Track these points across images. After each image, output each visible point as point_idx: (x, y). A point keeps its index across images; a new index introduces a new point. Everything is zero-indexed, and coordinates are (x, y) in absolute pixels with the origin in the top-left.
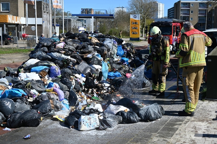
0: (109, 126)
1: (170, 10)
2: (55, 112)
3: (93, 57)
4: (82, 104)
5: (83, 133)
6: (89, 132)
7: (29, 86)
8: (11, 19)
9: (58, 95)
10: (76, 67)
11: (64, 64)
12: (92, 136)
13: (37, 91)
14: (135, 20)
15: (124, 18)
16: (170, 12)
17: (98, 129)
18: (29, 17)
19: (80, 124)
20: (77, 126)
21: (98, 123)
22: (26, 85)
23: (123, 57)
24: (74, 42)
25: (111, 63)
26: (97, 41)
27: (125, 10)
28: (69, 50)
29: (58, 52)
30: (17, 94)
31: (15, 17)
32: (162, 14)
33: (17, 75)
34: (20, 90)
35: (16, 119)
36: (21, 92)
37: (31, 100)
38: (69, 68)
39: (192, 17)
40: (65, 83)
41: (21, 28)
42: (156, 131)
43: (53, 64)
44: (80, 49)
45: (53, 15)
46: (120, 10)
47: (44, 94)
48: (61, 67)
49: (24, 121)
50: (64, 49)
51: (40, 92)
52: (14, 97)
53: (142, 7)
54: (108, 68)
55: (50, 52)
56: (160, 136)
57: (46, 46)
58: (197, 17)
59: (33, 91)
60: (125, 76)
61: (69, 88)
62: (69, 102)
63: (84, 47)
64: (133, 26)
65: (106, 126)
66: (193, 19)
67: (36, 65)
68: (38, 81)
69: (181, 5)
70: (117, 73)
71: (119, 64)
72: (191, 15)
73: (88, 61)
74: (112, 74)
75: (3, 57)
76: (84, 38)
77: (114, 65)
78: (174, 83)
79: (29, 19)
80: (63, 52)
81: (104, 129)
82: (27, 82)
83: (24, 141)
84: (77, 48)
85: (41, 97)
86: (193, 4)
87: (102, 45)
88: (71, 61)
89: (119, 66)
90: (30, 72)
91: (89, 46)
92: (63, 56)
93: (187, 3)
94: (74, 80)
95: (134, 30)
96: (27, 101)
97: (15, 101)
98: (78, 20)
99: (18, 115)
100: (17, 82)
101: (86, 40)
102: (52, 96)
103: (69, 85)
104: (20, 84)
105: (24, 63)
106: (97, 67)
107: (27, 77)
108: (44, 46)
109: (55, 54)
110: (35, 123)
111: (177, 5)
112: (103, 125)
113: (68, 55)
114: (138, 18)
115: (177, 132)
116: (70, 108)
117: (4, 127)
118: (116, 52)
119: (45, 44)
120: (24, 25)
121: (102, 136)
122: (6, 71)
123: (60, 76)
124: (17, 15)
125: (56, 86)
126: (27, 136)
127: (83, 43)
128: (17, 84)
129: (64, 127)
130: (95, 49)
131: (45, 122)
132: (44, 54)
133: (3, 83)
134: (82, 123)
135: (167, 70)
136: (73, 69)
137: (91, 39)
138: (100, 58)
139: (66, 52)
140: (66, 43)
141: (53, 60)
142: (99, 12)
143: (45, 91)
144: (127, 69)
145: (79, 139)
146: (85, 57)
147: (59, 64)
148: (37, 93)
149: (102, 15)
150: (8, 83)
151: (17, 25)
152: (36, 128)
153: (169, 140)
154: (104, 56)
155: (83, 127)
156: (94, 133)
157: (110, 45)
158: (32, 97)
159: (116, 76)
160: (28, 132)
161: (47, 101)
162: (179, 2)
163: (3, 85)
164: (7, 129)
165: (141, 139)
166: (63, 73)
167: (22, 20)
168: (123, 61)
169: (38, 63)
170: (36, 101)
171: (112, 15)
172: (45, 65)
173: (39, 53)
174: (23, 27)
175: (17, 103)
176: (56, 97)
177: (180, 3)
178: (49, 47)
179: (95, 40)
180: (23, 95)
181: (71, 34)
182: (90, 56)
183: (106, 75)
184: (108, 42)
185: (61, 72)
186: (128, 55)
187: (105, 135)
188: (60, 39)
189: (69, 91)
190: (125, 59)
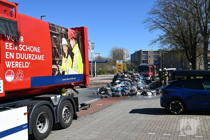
1: (133, 55)
14: (120, 64)
16: (133, 57)
39: (149, 60)
43: (126, 82)
55: (123, 78)
58: (153, 60)
63: (134, 76)
64: (119, 67)
66: (150, 61)
69: (142, 53)
86: (150, 52)
93: (145, 51)
95: (119, 70)
111: (139, 52)
123: (130, 85)
132: (121, 79)
139: (129, 78)
141: (126, 80)
162: (141, 50)
164: (129, 96)
172: (123, 82)
173: (119, 78)
177: (142, 52)
182: (136, 79)
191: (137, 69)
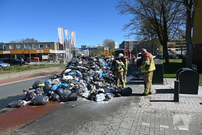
0: (110, 99)
1: (120, 45)
2: (83, 94)
3: (96, 67)
4: (94, 89)
5: (98, 103)
6: (101, 102)
7: (70, 82)
8: (51, 51)
9: (83, 85)
10: (88, 72)
11: (83, 71)
12: (102, 104)
13: (73, 84)
14: (106, 50)
15: (101, 49)
17: (104, 100)
18: (59, 50)
19: (96, 98)
20: (95, 99)
21: (105, 98)
22: (68, 81)
23: (107, 66)
24: (86, 61)
25: (103, 69)
26: (96, 60)
27: (101, 45)
28: (85, 64)
29: (80, 65)
30: (65, 86)
31: (53, 50)
32: (117, 47)
33: (62, 77)
34: (66, 84)
35: (66, 98)
36: (66, 85)
37: (71, 88)
38: (86, 73)
40: (85, 80)
41: (56, 55)
42: (132, 100)
43: (78, 71)
44: (90, 64)
45: (71, 49)
46: (98, 46)
47: (77, 85)
48: (82, 73)
49: (70, 98)
50: (82, 64)
51: (75, 84)
52: (63, 88)
53: (108, 44)
54: (102, 72)
55: (76, 66)
56: (134, 102)
57: (74, 63)
58: (132, 48)
59: (72, 84)
60: (109, 75)
61: (87, 82)
62: (88, 88)
63: (91, 63)
64: (106, 52)
65: (108, 99)
67: (70, 72)
68: (73, 79)
70: (106, 74)
71: (106, 70)
72: (130, 47)
73: (93, 69)
74: (104, 74)
75: (50, 68)
76: (90, 59)
77: (104, 70)
78: (131, 77)
79: (59, 51)
80: (82, 65)
81: (107, 100)
82: (68, 80)
83: (72, 108)
84: (88, 63)
85: (76, 87)
86: (130, 42)
87: (99, 62)
88: (86, 69)
89: (106, 71)
90: (68, 75)
91: (93, 62)
92: (82, 67)
93: (127, 42)
94: (88, 78)
95: (106, 54)
96: (69, 89)
97: (64, 89)
98: (80, 51)
99: (67, 96)
100: (64, 80)
101: (91, 60)
102: (81, 86)
103: (87, 80)
104: (65, 81)
105: (64, 71)
106: (98, 71)
107: (67, 78)
108: (73, 63)
109: (79, 67)
110: (75, 99)
111: (123, 42)
112: (107, 99)
113: (84, 67)
114: (108, 49)
115: (141, 100)
116: (89, 91)
117: (60, 102)
118: (104, 64)
119: (73, 62)
120: (57, 54)
121: (108, 104)
122: (56, 75)
123: (82, 76)
124: (54, 49)
125: (82, 81)
126: (73, 106)
127: (91, 61)
128: (63, 81)
129: (88, 100)
130: (96, 64)
131: (79, 99)
132: (73, 67)
133: (57, 81)
134: (97, 98)
135: (126, 72)
136: (87, 73)
137: (93, 59)
138: (98, 67)
139: (84, 65)
140: (83, 61)
141: (78, 69)
142: (89, 47)
143: (77, 84)
144: (110, 72)
145: (97, 106)
146: (92, 67)
147: (80, 71)
148: (73, 85)
149: (90, 48)
150: (59, 81)
151: (54, 54)
152: (76, 102)
153: (139, 104)
154: (100, 66)
155: (98, 100)
156: (103, 102)
157: (102, 61)
158: (71, 87)
159: (106, 75)
160: (72, 103)
161: (79, 89)
163: (57, 82)
164: (62, 103)
165: (126, 104)
166: (84, 75)
167: (56, 52)
168: (107, 68)
169: (71, 71)
170: (73, 89)
171: (96, 48)
172: (74, 72)
173: (71, 66)
174: (57, 55)
175: (65, 90)
176: (82, 86)
177: (125, 42)
178: (75, 63)
179: (95, 60)
180: (68, 86)
181: (84, 57)
182: (94, 67)
183: (101, 75)
184: (101, 60)
185: (82, 74)
186: (109, 66)
187: (109, 103)
188: (79, 60)
189: (87, 83)
190: (108, 67)
191: (114, 54)
